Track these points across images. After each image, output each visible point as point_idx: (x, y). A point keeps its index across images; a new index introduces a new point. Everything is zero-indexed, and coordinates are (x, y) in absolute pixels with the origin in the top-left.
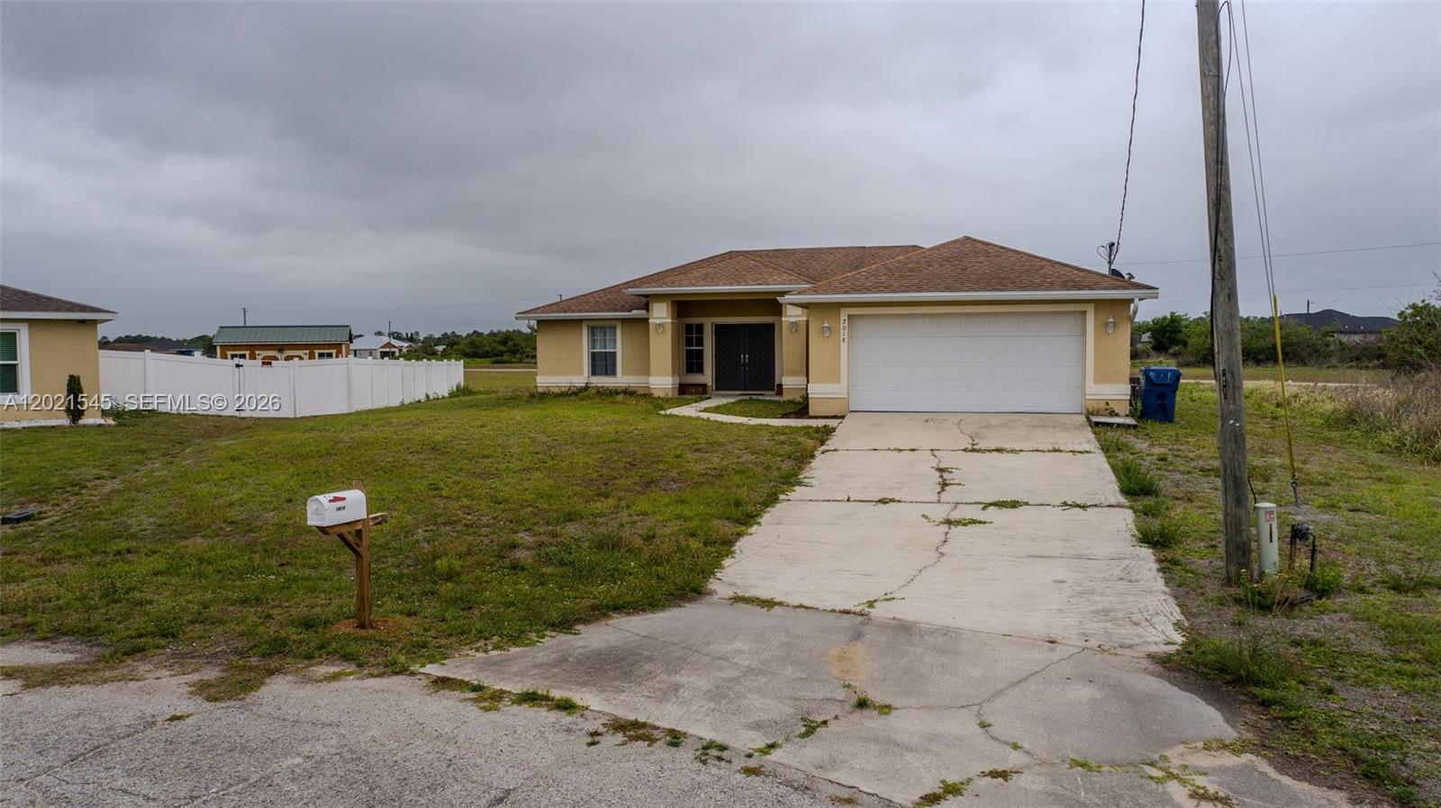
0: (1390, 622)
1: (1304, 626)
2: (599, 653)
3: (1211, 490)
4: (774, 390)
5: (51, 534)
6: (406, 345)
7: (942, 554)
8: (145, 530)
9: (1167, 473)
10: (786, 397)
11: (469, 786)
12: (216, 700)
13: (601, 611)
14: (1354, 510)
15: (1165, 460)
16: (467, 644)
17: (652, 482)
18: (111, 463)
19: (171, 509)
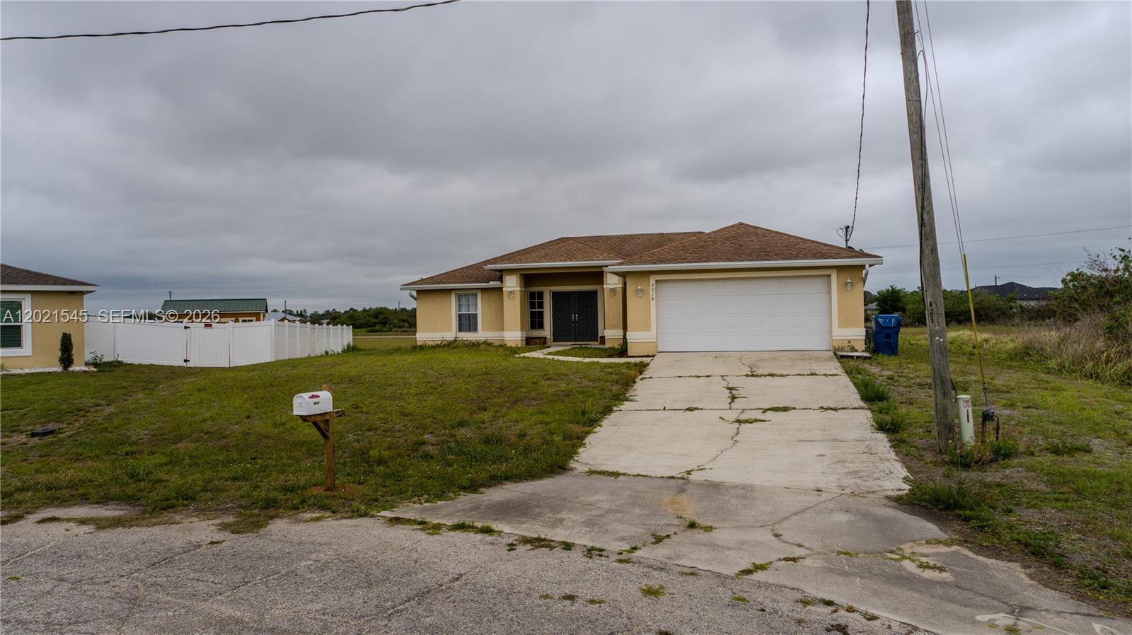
0: (1051, 471)
1: (993, 476)
2: (501, 503)
3: (926, 397)
4: (597, 341)
5: (71, 443)
6: (299, 319)
7: (736, 441)
8: (142, 439)
9: (893, 387)
10: (608, 345)
11: (433, 573)
12: (238, 532)
13: (496, 480)
14: (1027, 408)
15: (892, 379)
16: (406, 500)
17: (518, 400)
18: (104, 395)
19: (158, 424)
